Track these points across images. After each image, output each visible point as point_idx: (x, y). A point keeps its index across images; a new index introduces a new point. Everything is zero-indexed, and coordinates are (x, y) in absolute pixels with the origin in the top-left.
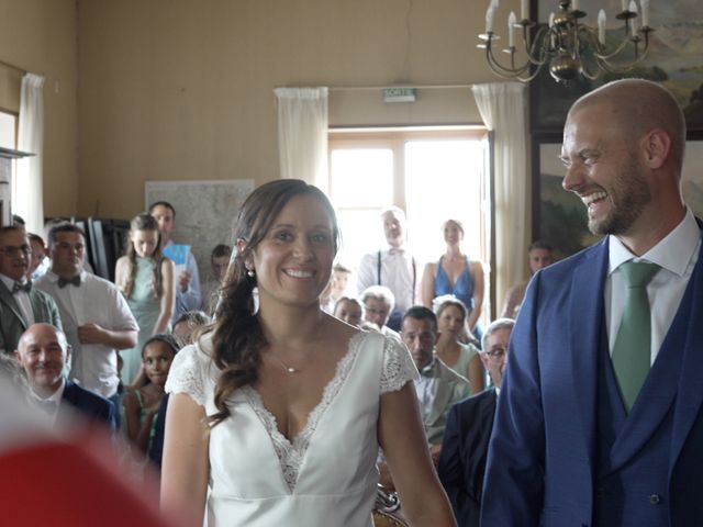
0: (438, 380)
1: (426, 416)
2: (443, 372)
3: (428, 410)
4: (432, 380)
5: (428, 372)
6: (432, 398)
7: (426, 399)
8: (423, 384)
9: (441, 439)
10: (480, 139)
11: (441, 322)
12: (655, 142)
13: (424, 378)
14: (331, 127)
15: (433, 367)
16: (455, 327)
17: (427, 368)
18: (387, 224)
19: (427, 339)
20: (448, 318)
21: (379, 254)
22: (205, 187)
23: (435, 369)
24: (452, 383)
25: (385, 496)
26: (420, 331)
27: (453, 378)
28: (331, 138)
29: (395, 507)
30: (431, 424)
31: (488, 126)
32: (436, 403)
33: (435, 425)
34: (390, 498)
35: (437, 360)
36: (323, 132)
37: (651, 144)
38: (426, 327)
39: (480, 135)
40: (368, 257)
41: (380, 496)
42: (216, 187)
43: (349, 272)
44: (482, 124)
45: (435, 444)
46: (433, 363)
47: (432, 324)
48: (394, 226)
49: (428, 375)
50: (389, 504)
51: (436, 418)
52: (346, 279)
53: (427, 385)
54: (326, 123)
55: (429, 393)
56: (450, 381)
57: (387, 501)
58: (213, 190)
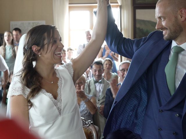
0: (103, 85)
1: (100, 96)
2: (105, 82)
3: (101, 94)
4: (102, 84)
5: (100, 82)
6: (102, 90)
7: (100, 91)
8: (99, 85)
9: (104, 103)
10: (117, 8)
11: (105, 66)
12: (182, 12)
13: (99, 84)
14: (69, 4)
15: (102, 80)
16: (109, 67)
17: (100, 81)
18: (87, 35)
19: (100, 71)
20: (106, 64)
21: (84, 45)
22: (29, 23)
23: (102, 81)
24: (108, 86)
25: (85, 122)
26: (98, 69)
27: (108, 84)
28: (70, 7)
29: (88, 125)
30: (101, 98)
31: (120, 4)
32: (103, 92)
33: (102, 99)
34: (87, 123)
35: (103, 78)
36: (67, 6)
37: (181, 13)
38: (100, 67)
39: (117, 6)
40: (80, 46)
41: (84, 122)
42: (33, 23)
43: (73, 50)
44: (118, 3)
45: (102, 105)
46: (102, 79)
47: (102, 67)
48: (90, 36)
49: (100, 83)
50: (86, 124)
51: (103, 96)
52: (72, 53)
53: (100, 86)
54: (68, 3)
55: (101, 88)
56: (108, 85)
57: (86, 123)
58: (32, 24)
